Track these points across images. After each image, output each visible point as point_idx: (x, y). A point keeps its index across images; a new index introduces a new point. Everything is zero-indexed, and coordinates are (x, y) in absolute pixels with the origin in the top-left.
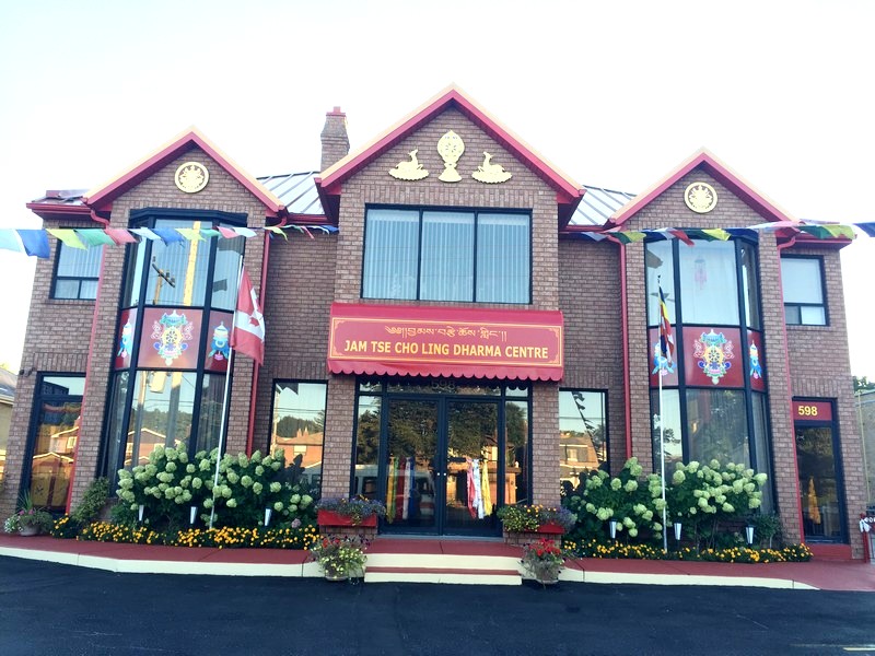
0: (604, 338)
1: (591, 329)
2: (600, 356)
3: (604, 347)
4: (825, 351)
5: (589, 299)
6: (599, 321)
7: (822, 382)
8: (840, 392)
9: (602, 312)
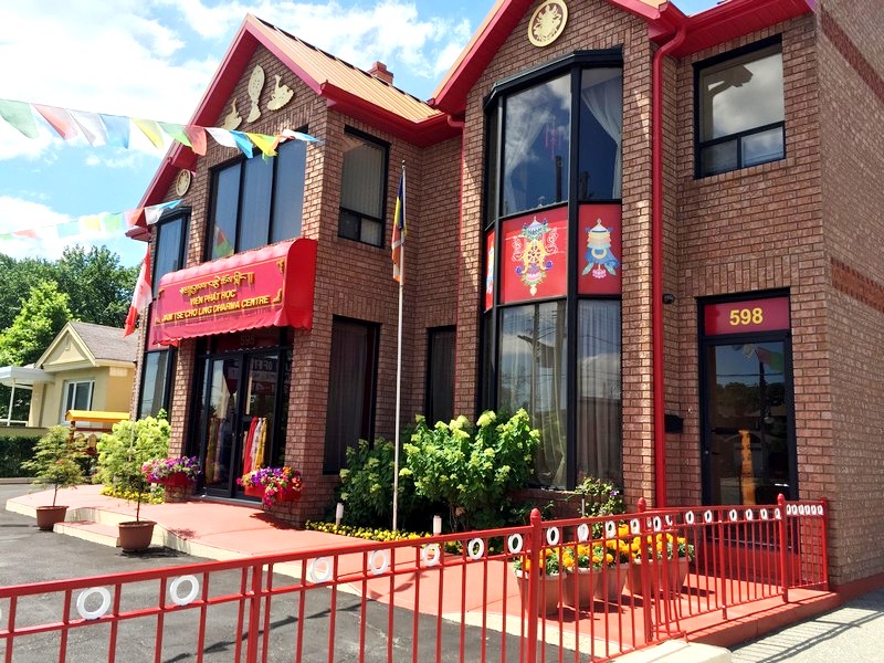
4: (771, 207)
7: (762, 263)
8: (795, 275)
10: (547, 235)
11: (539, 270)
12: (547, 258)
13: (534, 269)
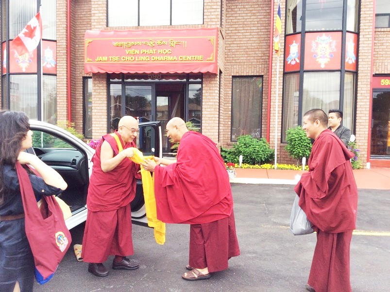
0: (263, 44)
1: (255, 39)
2: (260, 55)
3: (263, 50)
5: (255, 20)
6: (261, 33)
9: (263, 28)
10: (330, 43)
11: (326, 57)
12: (330, 53)
13: (324, 57)
